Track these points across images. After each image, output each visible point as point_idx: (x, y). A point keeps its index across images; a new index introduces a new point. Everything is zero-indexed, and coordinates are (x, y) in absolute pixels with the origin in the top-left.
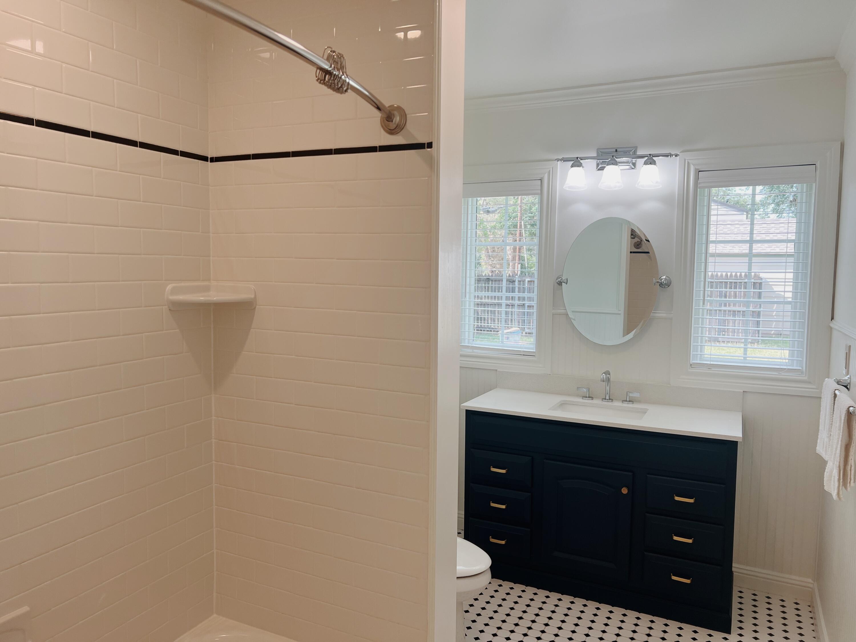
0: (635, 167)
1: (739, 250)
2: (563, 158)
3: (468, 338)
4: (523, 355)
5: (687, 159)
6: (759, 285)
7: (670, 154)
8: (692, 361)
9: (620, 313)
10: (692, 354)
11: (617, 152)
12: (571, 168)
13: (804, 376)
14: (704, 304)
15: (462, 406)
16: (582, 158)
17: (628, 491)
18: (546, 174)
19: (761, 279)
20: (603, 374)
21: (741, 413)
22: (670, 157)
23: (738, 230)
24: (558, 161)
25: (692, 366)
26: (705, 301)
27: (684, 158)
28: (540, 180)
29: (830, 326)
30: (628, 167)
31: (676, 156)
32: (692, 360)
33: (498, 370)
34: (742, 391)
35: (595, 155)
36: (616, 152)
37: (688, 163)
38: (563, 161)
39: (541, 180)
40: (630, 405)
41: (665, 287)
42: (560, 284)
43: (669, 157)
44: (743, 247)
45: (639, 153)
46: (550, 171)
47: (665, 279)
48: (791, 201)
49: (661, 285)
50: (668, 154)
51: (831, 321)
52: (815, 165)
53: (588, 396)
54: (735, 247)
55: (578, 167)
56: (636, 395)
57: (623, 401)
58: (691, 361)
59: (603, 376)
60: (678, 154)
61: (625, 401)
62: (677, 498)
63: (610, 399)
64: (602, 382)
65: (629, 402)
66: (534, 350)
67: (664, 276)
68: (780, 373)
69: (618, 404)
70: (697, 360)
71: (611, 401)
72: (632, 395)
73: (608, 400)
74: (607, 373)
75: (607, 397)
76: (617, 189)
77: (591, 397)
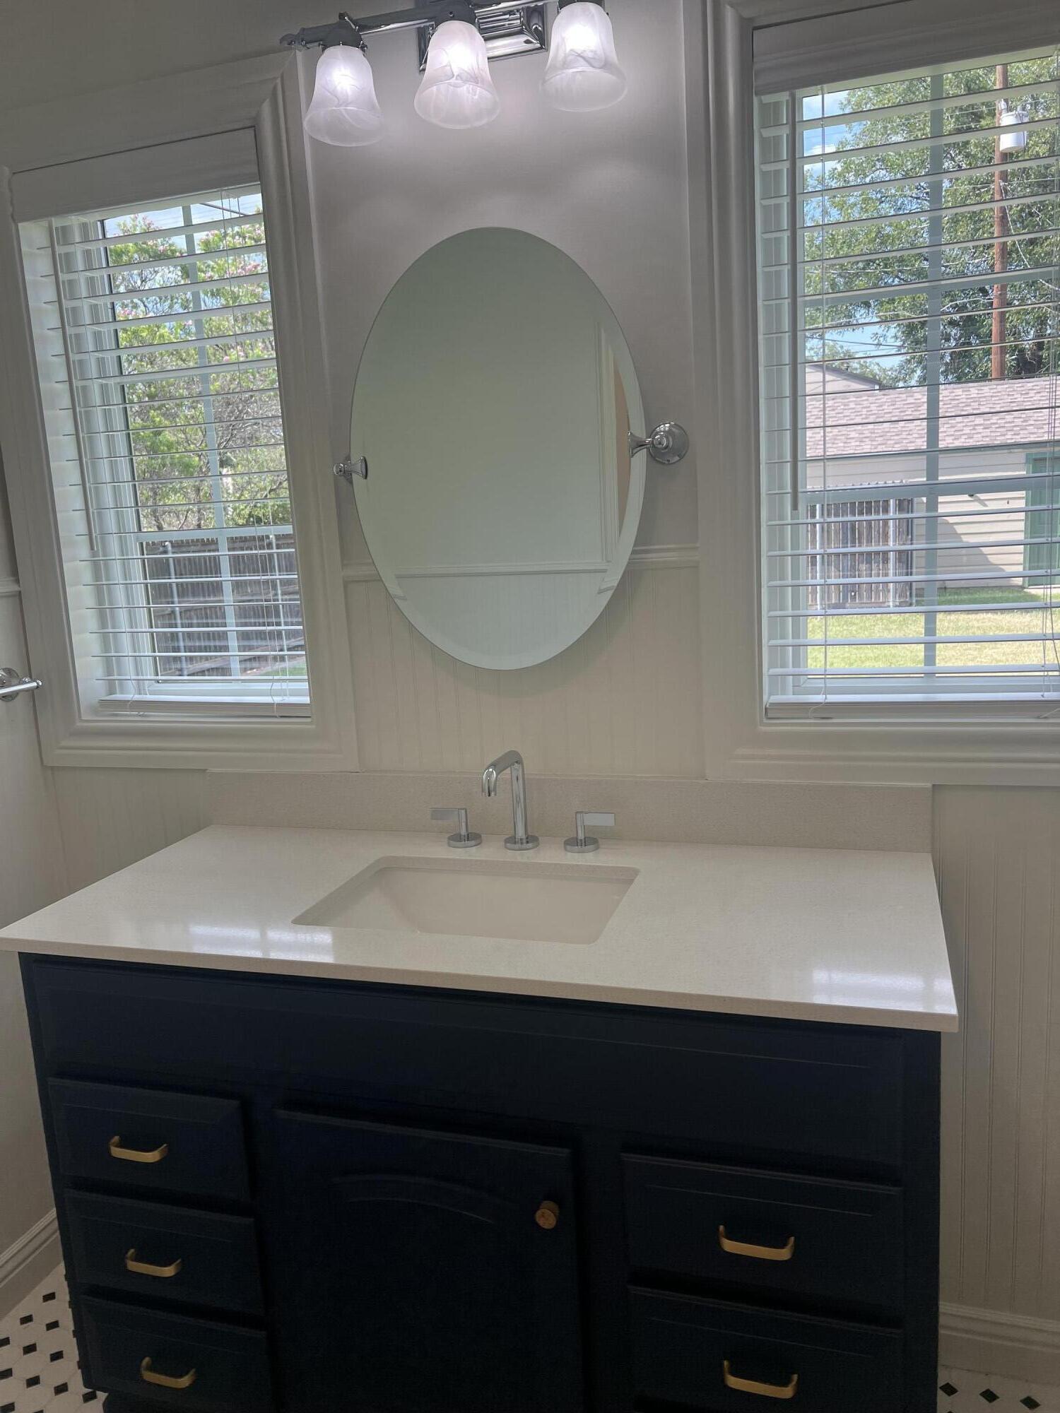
0: (542, 42)
2: (304, 29)
3: (138, 675)
4: (282, 717)
6: (907, 503)
8: (769, 698)
10: (769, 676)
12: (323, 50)
14: (795, 507)
16: (363, 24)
17: (557, 1221)
18: (264, 101)
20: (488, 768)
24: (294, 45)
25: (770, 715)
28: (251, 131)
32: (770, 694)
33: (211, 770)
34: (929, 785)
38: (303, 44)
39: (254, 127)
40: (588, 859)
41: (666, 458)
42: (347, 475)
46: (275, 88)
47: (668, 433)
49: (655, 454)
53: (463, 832)
55: (343, 44)
56: (605, 820)
57: (567, 843)
58: (765, 697)
59: (490, 775)
61: (572, 843)
62: (729, 1246)
63: (527, 838)
64: (487, 794)
65: (583, 845)
66: (307, 700)
67: (664, 424)
68: (1046, 718)
69: (552, 855)
70: (784, 692)
71: (530, 845)
72: (594, 820)
73: (522, 843)
74: (512, 760)
75: (521, 833)
76: (484, 121)
77: (472, 838)
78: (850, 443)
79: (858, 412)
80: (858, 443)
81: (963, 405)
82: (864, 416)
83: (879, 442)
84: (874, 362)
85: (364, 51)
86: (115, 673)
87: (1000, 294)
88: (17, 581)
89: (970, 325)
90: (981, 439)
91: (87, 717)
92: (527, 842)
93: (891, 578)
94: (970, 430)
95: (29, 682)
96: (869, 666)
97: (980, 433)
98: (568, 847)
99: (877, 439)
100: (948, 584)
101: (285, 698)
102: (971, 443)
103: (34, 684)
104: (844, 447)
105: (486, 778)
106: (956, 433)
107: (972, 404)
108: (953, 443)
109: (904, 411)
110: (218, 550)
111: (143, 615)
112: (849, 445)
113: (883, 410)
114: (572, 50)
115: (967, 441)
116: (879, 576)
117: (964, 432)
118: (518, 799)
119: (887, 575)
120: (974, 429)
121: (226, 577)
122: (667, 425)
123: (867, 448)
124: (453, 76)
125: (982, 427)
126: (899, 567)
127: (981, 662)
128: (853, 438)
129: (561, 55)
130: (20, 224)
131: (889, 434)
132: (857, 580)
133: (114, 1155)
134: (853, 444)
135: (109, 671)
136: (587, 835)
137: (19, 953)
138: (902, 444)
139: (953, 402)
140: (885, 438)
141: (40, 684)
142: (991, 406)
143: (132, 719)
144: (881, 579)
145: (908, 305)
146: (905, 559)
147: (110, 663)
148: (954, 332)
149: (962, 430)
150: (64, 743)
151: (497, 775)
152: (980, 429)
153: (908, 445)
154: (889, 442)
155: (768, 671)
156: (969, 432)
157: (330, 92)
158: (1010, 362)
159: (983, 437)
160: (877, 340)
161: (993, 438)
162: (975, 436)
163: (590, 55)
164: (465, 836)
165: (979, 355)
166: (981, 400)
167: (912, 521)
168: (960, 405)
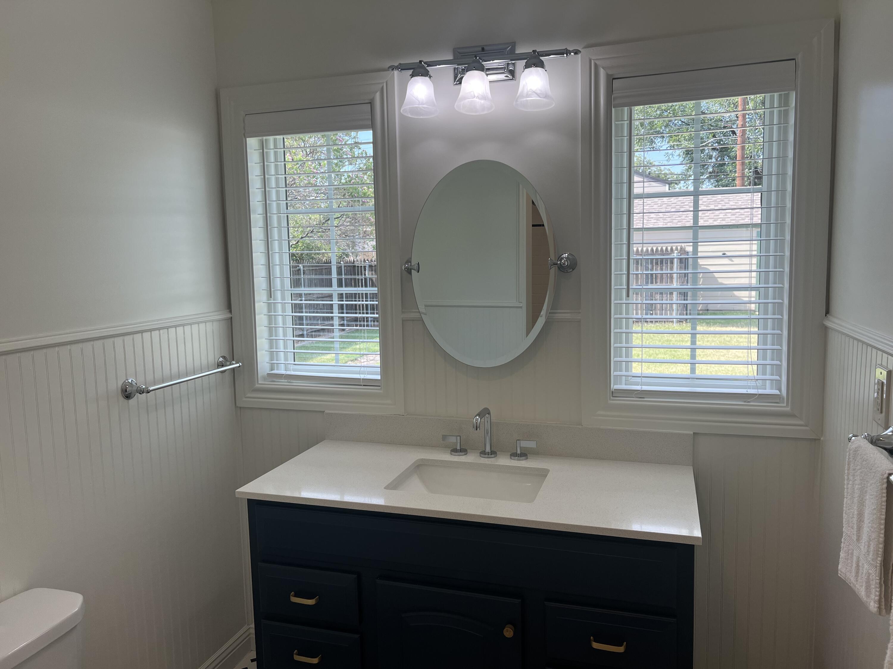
0: (513, 76)
1: (664, 222)
2: (400, 64)
3: (285, 361)
4: (364, 385)
5: (593, 59)
7: (566, 50)
8: (614, 387)
9: (521, 305)
11: (484, 51)
12: (411, 77)
13: (785, 405)
14: (628, 295)
15: (238, 492)
16: (428, 63)
17: (514, 634)
18: (377, 93)
19: (688, 253)
20: (476, 416)
21: (692, 467)
22: (567, 55)
23: (661, 202)
24: (393, 70)
25: (614, 395)
26: (630, 290)
27: (589, 58)
28: (369, 105)
29: (824, 325)
30: (502, 77)
31: (576, 52)
32: (614, 385)
33: (326, 411)
34: (692, 433)
35: (450, 57)
36: (482, 51)
37: (596, 65)
38: (400, 70)
39: (371, 103)
40: (522, 464)
41: (567, 271)
42: (409, 271)
43: (565, 55)
44: (667, 220)
45: (520, 50)
46: (382, 88)
47: (567, 258)
48: (710, 173)
49: (561, 268)
50: (563, 51)
51: (826, 316)
52: (795, 61)
53: (458, 448)
54: (660, 220)
55: (421, 76)
56: (531, 444)
57: (512, 455)
58: (612, 386)
59: (477, 420)
60: (580, 50)
61: (514, 455)
62: (596, 645)
63: (491, 452)
64: (476, 429)
65: (520, 456)
66: (378, 377)
67: (565, 254)
68: (748, 402)
69: (504, 461)
70: (621, 384)
71: (493, 456)
72: (525, 444)
73: (488, 455)
74: (484, 413)
75: (488, 449)
76: (485, 112)
77: (463, 451)
78: (651, 220)
79: (656, 202)
80: (655, 221)
81: (720, 200)
82: (659, 205)
83: (668, 221)
84: (667, 168)
85: (430, 78)
86: (275, 360)
87: (742, 135)
88: (231, 312)
89: (724, 151)
90: (729, 221)
91: (261, 383)
92: (491, 454)
93: (674, 301)
94: (724, 215)
95: (235, 364)
96: (661, 357)
97: (729, 218)
98: (512, 457)
99: (667, 219)
100: (710, 307)
101: (366, 376)
102: (724, 223)
103: (238, 365)
104: (647, 223)
105: (475, 421)
106: (715, 217)
107: (725, 200)
108: (713, 223)
109: (684, 203)
110: (332, 301)
111: (290, 332)
112: (650, 222)
113: (671, 201)
114: (530, 89)
115: (722, 222)
116: (667, 300)
117: (720, 217)
118: (487, 432)
119: (672, 300)
120: (726, 215)
121: (336, 314)
122: (567, 255)
123: (661, 225)
124: (475, 97)
125: (730, 214)
126: (679, 296)
127: (729, 357)
128: (653, 218)
129: (525, 91)
130: (247, 139)
131: (674, 216)
132: (654, 302)
133: (292, 601)
134: (652, 221)
135: (272, 359)
136: (522, 452)
137: (247, 499)
138: (683, 223)
139: (713, 198)
140: (672, 218)
141: (241, 364)
142: (736, 201)
143: (283, 384)
144: (668, 302)
145: (687, 138)
146: (684, 295)
147: (273, 355)
148: (714, 154)
149: (719, 216)
150: (249, 395)
151: (480, 420)
152: (729, 215)
153: (686, 223)
154: (674, 221)
155: (613, 374)
156: (723, 217)
157: (414, 98)
158: (749, 174)
159: (731, 220)
160: (668, 157)
161: (737, 221)
162: (726, 219)
163: (539, 92)
164: (459, 450)
165: (729, 168)
166: (730, 198)
167: (687, 274)
168: (718, 200)
